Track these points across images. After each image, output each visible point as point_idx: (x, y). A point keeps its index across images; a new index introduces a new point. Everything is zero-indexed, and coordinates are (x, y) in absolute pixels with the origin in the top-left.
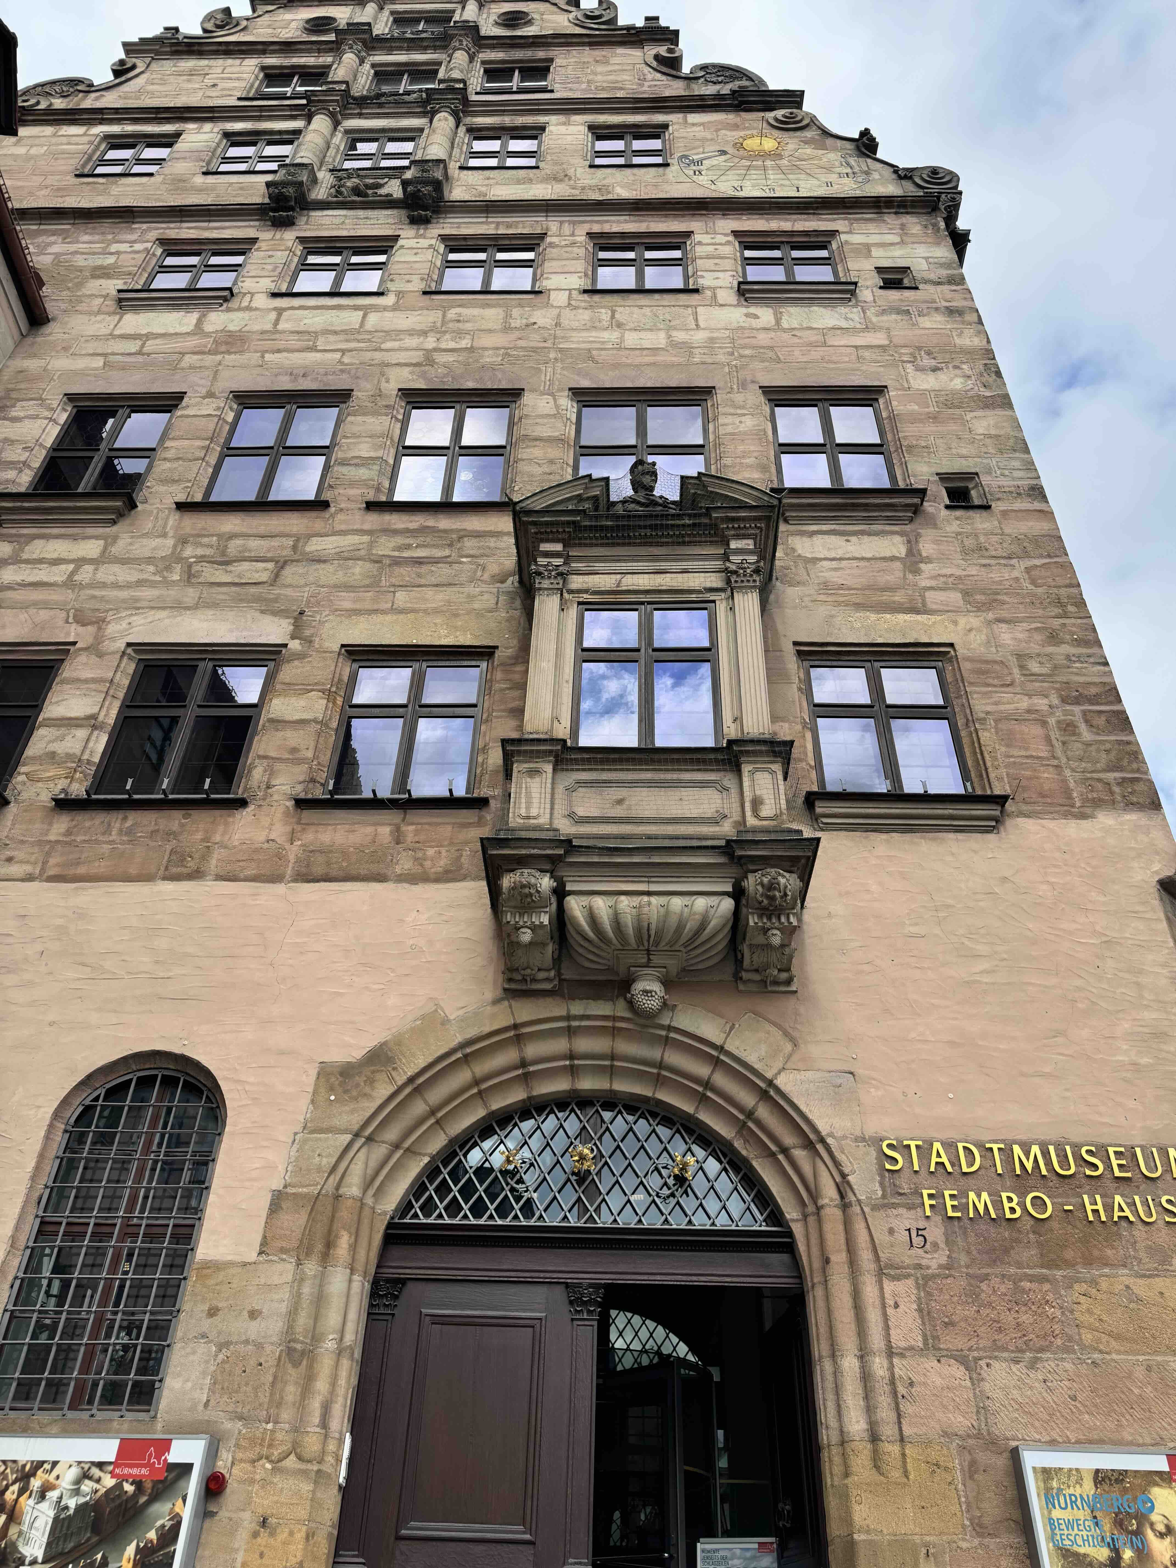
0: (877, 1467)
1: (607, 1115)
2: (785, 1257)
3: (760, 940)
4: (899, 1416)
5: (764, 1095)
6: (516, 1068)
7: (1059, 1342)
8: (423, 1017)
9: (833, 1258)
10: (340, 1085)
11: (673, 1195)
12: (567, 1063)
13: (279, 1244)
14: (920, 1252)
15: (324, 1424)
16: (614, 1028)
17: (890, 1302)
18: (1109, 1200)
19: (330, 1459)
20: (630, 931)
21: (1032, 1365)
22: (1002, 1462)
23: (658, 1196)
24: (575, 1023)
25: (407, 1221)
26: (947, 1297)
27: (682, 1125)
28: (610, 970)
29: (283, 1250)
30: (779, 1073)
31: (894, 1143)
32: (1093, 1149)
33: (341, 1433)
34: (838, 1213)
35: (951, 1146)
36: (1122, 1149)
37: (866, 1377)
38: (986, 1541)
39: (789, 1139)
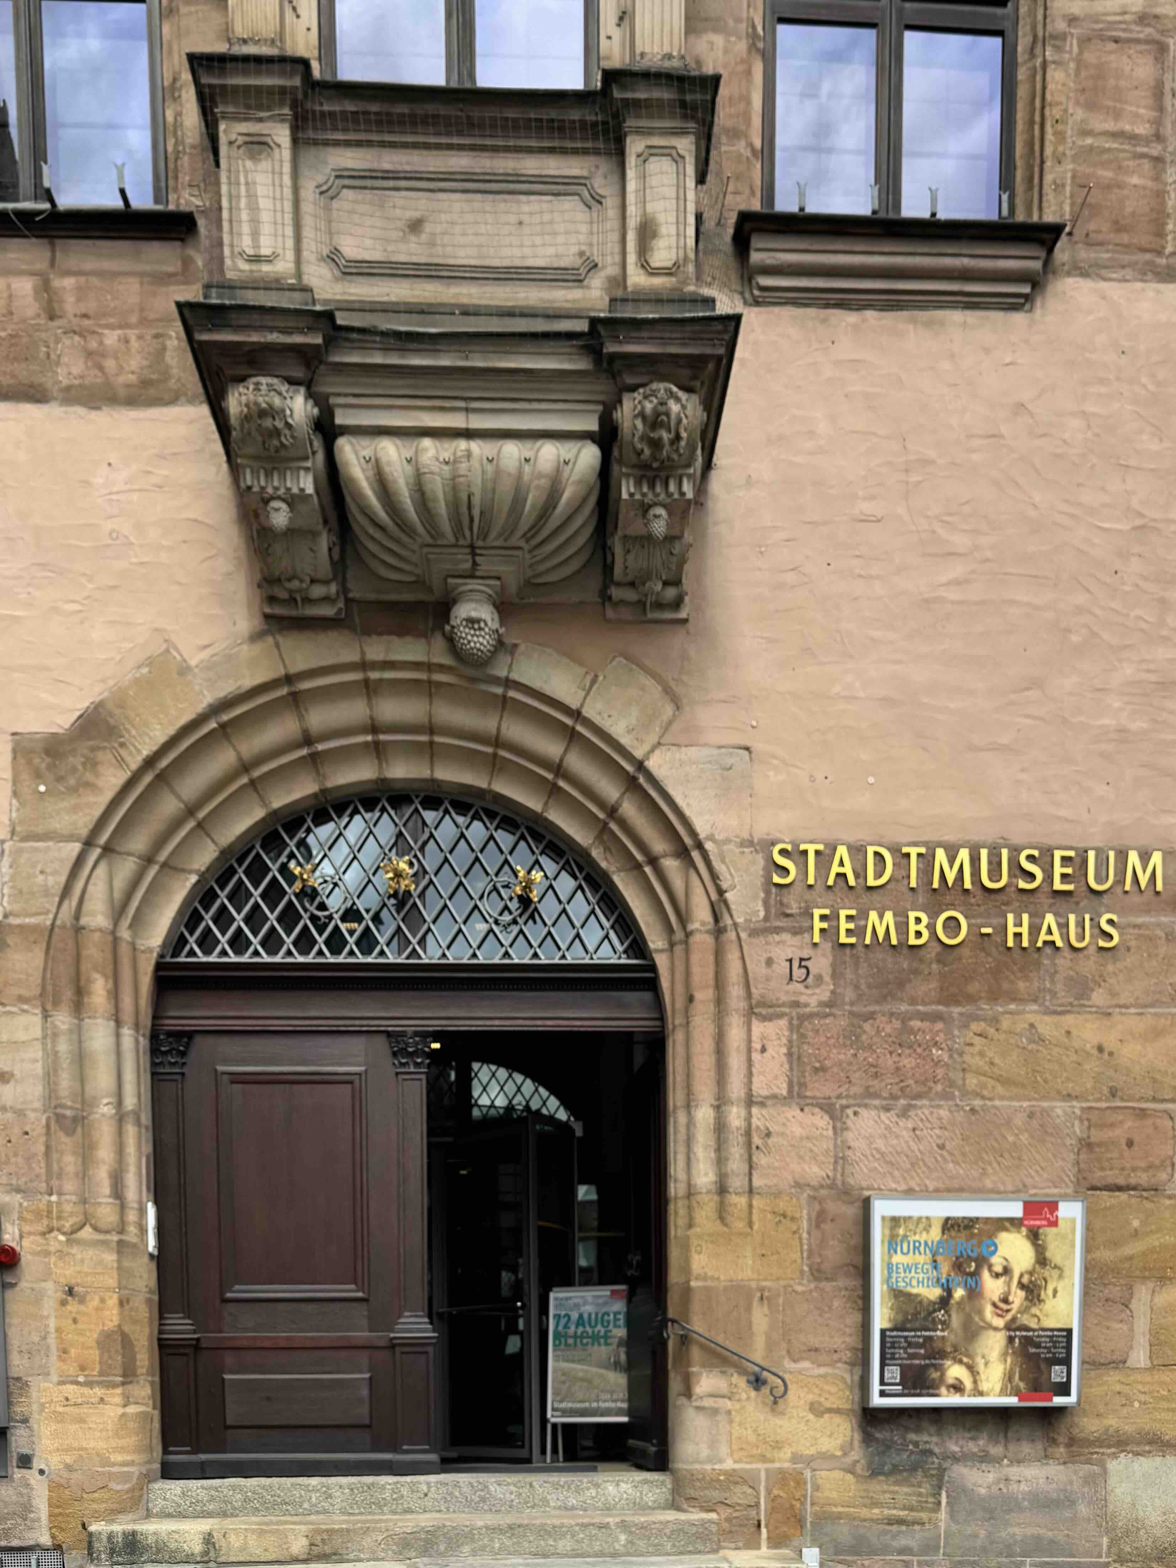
0: (722, 1218)
1: (430, 816)
2: (647, 996)
3: (636, 528)
4: (751, 1167)
5: (631, 784)
6: (298, 746)
7: (939, 1088)
8: (150, 662)
9: (699, 996)
10: (50, 767)
11: (515, 922)
12: (369, 738)
13: (15, 991)
14: (800, 987)
15: (118, 1193)
16: (430, 682)
17: (757, 1046)
18: (1038, 921)
19: (132, 1229)
20: (442, 509)
21: (904, 1113)
22: (851, 1211)
23: (496, 922)
24: (374, 675)
25: (182, 959)
26: (823, 1039)
27: (529, 829)
28: (420, 583)
29: (22, 999)
30: (652, 751)
31: (789, 847)
32: (1036, 853)
33: (140, 1202)
34: (709, 940)
35: (857, 851)
36: (1071, 853)
37: (720, 1128)
38: (823, 1284)
39: (659, 845)
